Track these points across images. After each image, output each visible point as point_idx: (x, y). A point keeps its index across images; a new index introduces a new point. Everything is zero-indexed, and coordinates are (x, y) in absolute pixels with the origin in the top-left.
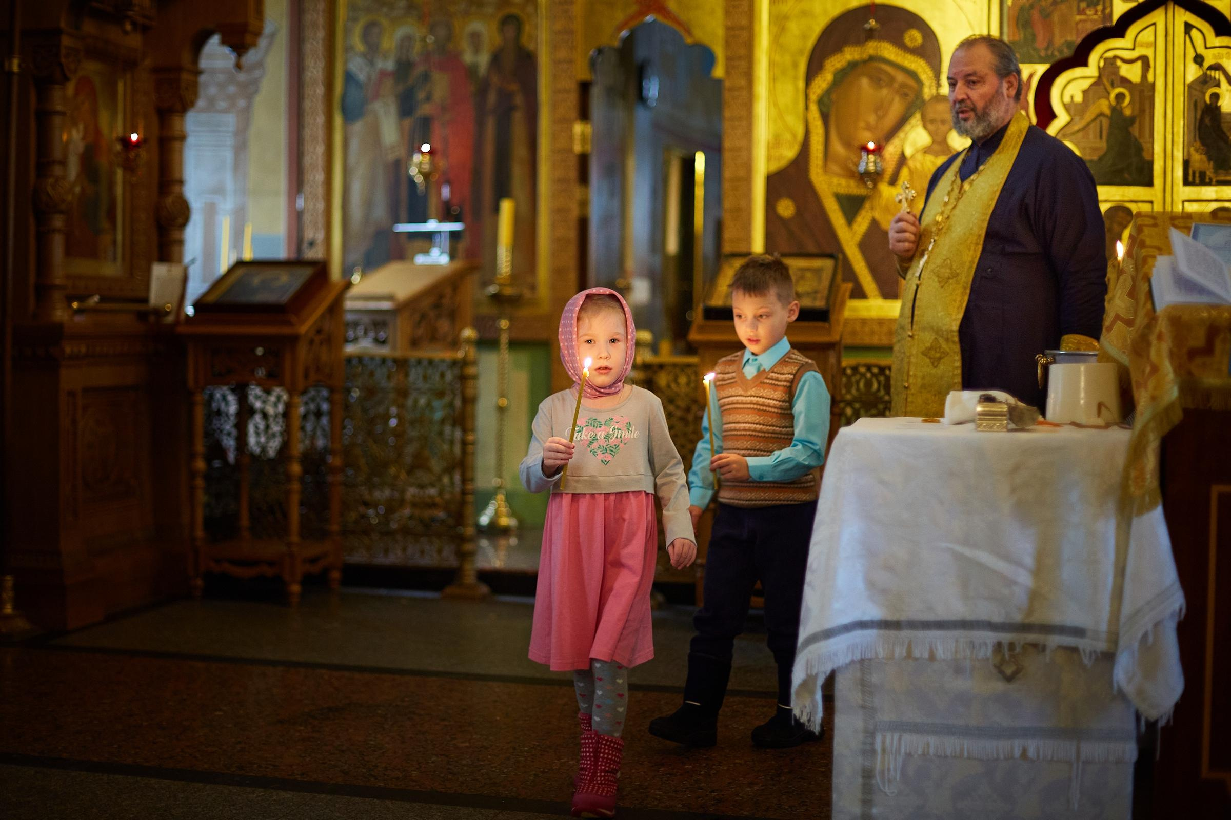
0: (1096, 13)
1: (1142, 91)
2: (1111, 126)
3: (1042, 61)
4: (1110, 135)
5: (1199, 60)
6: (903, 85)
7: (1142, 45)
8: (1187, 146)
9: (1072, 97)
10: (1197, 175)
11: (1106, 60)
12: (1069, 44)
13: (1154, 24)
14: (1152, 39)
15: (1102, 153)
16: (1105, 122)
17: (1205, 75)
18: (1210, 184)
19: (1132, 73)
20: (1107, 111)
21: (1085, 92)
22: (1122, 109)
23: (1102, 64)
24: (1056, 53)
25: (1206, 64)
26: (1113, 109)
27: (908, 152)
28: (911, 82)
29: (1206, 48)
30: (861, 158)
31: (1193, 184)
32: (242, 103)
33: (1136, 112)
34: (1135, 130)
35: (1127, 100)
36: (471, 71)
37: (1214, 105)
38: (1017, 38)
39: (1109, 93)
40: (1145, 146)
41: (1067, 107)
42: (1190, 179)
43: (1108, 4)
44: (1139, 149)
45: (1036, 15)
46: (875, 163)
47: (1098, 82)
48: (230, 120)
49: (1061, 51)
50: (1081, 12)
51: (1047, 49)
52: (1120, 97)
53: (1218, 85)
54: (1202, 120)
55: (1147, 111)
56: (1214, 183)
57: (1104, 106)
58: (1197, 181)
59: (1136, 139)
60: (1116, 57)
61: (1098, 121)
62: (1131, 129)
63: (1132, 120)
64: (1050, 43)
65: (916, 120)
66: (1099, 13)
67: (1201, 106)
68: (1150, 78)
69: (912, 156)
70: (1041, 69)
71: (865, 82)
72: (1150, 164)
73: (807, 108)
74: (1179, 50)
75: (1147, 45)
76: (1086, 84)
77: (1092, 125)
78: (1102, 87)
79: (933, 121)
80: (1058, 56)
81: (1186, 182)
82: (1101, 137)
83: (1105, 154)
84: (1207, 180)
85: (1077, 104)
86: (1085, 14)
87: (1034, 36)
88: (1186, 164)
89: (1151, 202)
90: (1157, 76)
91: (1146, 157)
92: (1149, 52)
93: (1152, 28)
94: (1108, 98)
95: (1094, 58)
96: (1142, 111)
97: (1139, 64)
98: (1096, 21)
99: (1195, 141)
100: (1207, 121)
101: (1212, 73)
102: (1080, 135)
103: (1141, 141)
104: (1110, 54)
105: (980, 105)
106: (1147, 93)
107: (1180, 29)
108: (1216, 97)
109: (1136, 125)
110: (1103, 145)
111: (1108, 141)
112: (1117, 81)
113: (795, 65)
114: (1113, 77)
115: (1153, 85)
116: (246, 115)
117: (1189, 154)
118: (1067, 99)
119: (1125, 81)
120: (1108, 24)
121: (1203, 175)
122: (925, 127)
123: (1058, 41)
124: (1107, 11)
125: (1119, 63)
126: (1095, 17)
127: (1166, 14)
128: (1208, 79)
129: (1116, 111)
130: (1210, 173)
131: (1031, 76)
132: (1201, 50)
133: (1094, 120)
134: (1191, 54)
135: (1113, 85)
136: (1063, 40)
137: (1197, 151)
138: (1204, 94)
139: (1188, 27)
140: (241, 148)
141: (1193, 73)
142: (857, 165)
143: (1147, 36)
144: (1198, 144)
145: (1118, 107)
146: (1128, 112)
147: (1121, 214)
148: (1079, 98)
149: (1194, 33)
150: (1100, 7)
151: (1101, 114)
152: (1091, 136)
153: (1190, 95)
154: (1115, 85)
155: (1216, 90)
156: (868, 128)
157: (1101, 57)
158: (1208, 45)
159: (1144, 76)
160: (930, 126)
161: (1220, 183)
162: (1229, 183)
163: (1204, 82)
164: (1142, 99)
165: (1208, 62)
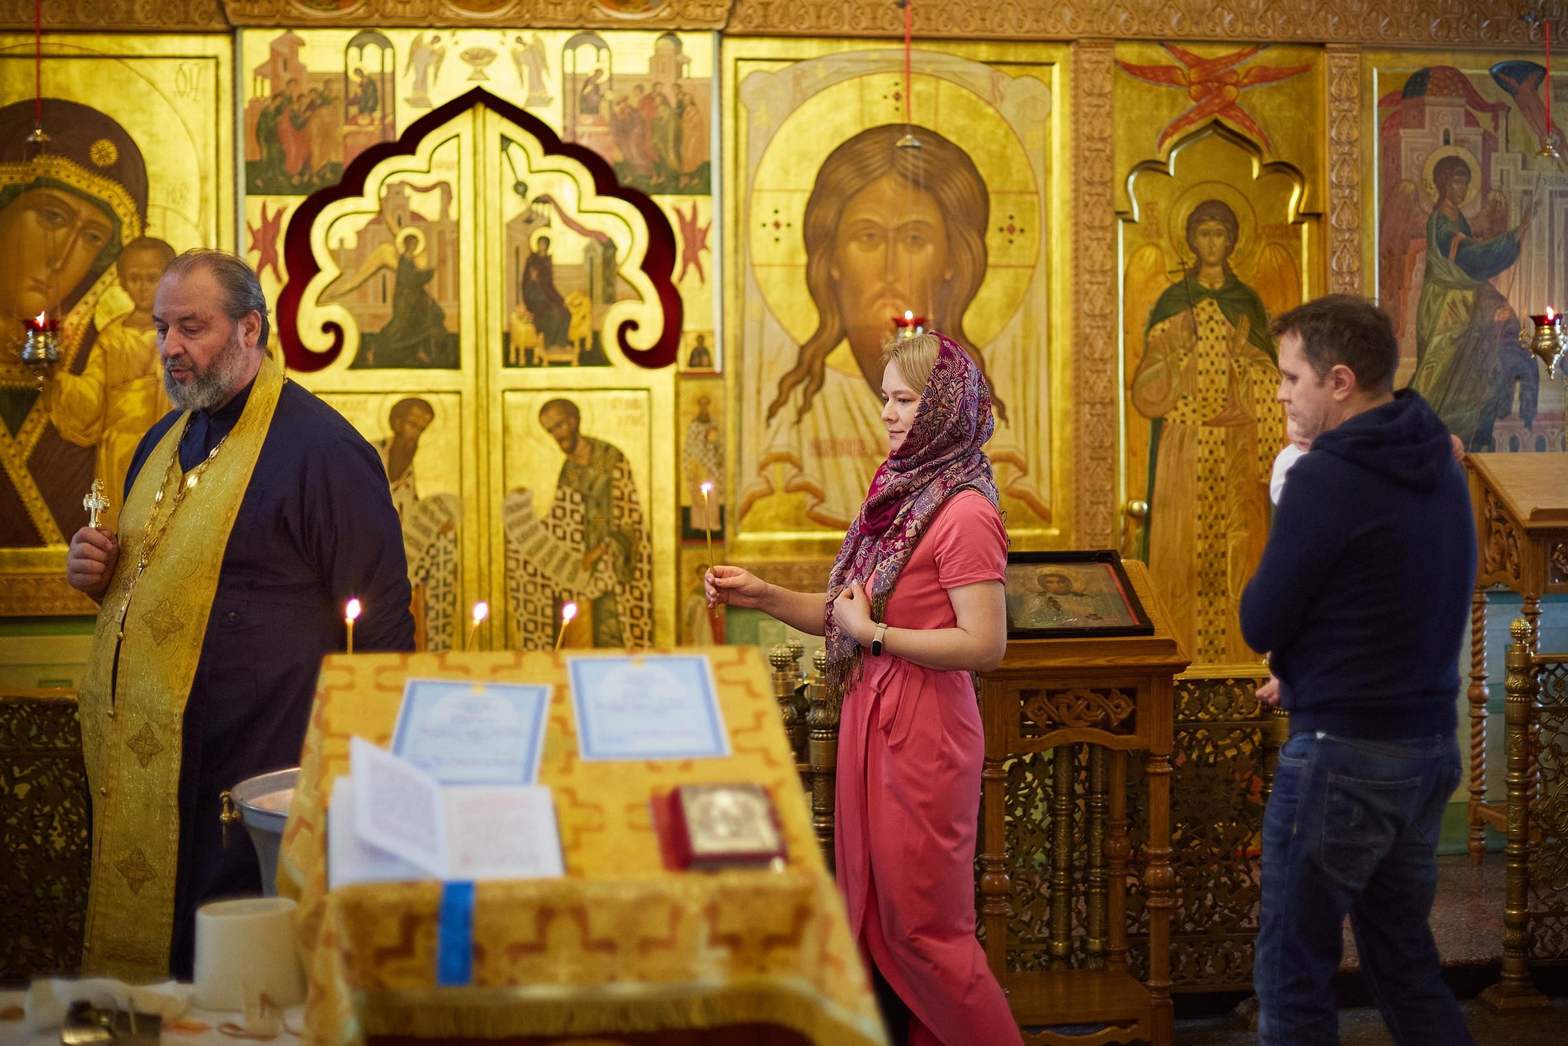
0: (372, 123)
1: (441, 233)
2: (398, 283)
4: (397, 296)
5: (521, 189)
7: (440, 166)
8: (508, 310)
9: (342, 241)
10: (522, 353)
12: (334, 167)
13: (458, 136)
14: (455, 158)
15: (385, 322)
17: (530, 210)
18: (540, 365)
19: (428, 206)
20: (393, 262)
21: (360, 234)
22: (413, 258)
23: (384, 192)
24: (316, 180)
25: (532, 194)
26: (402, 259)
27: (100, 323)
28: (102, 219)
29: (531, 172)
31: (516, 365)
33: (434, 262)
34: (433, 289)
35: (421, 246)
37: (542, 254)
38: (258, 158)
39: (395, 236)
40: (449, 311)
41: (334, 255)
42: (512, 359)
43: (389, 110)
44: (440, 316)
45: (285, 124)
46: (47, 347)
50: (350, 120)
51: (301, 174)
52: (410, 240)
53: (548, 225)
54: (527, 274)
55: (450, 263)
56: (545, 363)
57: (389, 254)
58: (522, 361)
59: (434, 303)
60: (403, 183)
61: (378, 279)
62: (427, 287)
63: (428, 275)
64: (307, 164)
65: (110, 276)
66: (377, 122)
68: (453, 214)
69: (105, 329)
70: (294, 203)
71: (31, 217)
72: (456, 339)
74: (493, 175)
75: (447, 166)
76: (362, 221)
77: (371, 282)
78: (384, 226)
79: (135, 278)
80: (318, 184)
81: (507, 364)
82: (384, 299)
83: (390, 324)
84: (536, 361)
85: (349, 251)
86: (356, 124)
87: (283, 156)
88: (507, 338)
89: (459, 393)
90: (463, 210)
91: (450, 327)
92: (450, 177)
93: (455, 141)
95: (372, 183)
96: (442, 261)
97: (437, 193)
98: (372, 134)
99: (517, 303)
100: (534, 275)
101: (540, 208)
102: (355, 295)
103: (442, 304)
104: (394, 179)
105: (203, 362)
106: (449, 236)
107: (494, 143)
108: (545, 241)
109: (435, 281)
110: (387, 310)
111: (395, 306)
112: (406, 219)
114: (399, 212)
115: (457, 225)
117: (510, 324)
118: (334, 244)
119: (416, 218)
120: (390, 139)
121: (529, 353)
122: (125, 287)
123: (318, 162)
124: (389, 120)
125: (408, 191)
126: (371, 129)
127: (474, 121)
128: (534, 217)
129: (405, 262)
130: (539, 351)
131: (279, 214)
132: (524, 175)
134: (510, 181)
136: (324, 163)
137: (521, 317)
138: (529, 237)
139: (505, 141)
141: (514, 207)
142: (21, 348)
143: (447, 153)
144: (522, 308)
145: (408, 255)
146: (422, 263)
147: (416, 411)
148: (351, 243)
149: (513, 148)
150: (377, 114)
151: (384, 266)
152: (371, 299)
153: (510, 238)
154: (403, 222)
155: (544, 232)
156: (38, 287)
157: (382, 183)
158: (534, 168)
159: (445, 211)
160: (130, 284)
161: (553, 364)
162: (567, 364)
163: (529, 221)
164: (442, 243)
165: (534, 192)
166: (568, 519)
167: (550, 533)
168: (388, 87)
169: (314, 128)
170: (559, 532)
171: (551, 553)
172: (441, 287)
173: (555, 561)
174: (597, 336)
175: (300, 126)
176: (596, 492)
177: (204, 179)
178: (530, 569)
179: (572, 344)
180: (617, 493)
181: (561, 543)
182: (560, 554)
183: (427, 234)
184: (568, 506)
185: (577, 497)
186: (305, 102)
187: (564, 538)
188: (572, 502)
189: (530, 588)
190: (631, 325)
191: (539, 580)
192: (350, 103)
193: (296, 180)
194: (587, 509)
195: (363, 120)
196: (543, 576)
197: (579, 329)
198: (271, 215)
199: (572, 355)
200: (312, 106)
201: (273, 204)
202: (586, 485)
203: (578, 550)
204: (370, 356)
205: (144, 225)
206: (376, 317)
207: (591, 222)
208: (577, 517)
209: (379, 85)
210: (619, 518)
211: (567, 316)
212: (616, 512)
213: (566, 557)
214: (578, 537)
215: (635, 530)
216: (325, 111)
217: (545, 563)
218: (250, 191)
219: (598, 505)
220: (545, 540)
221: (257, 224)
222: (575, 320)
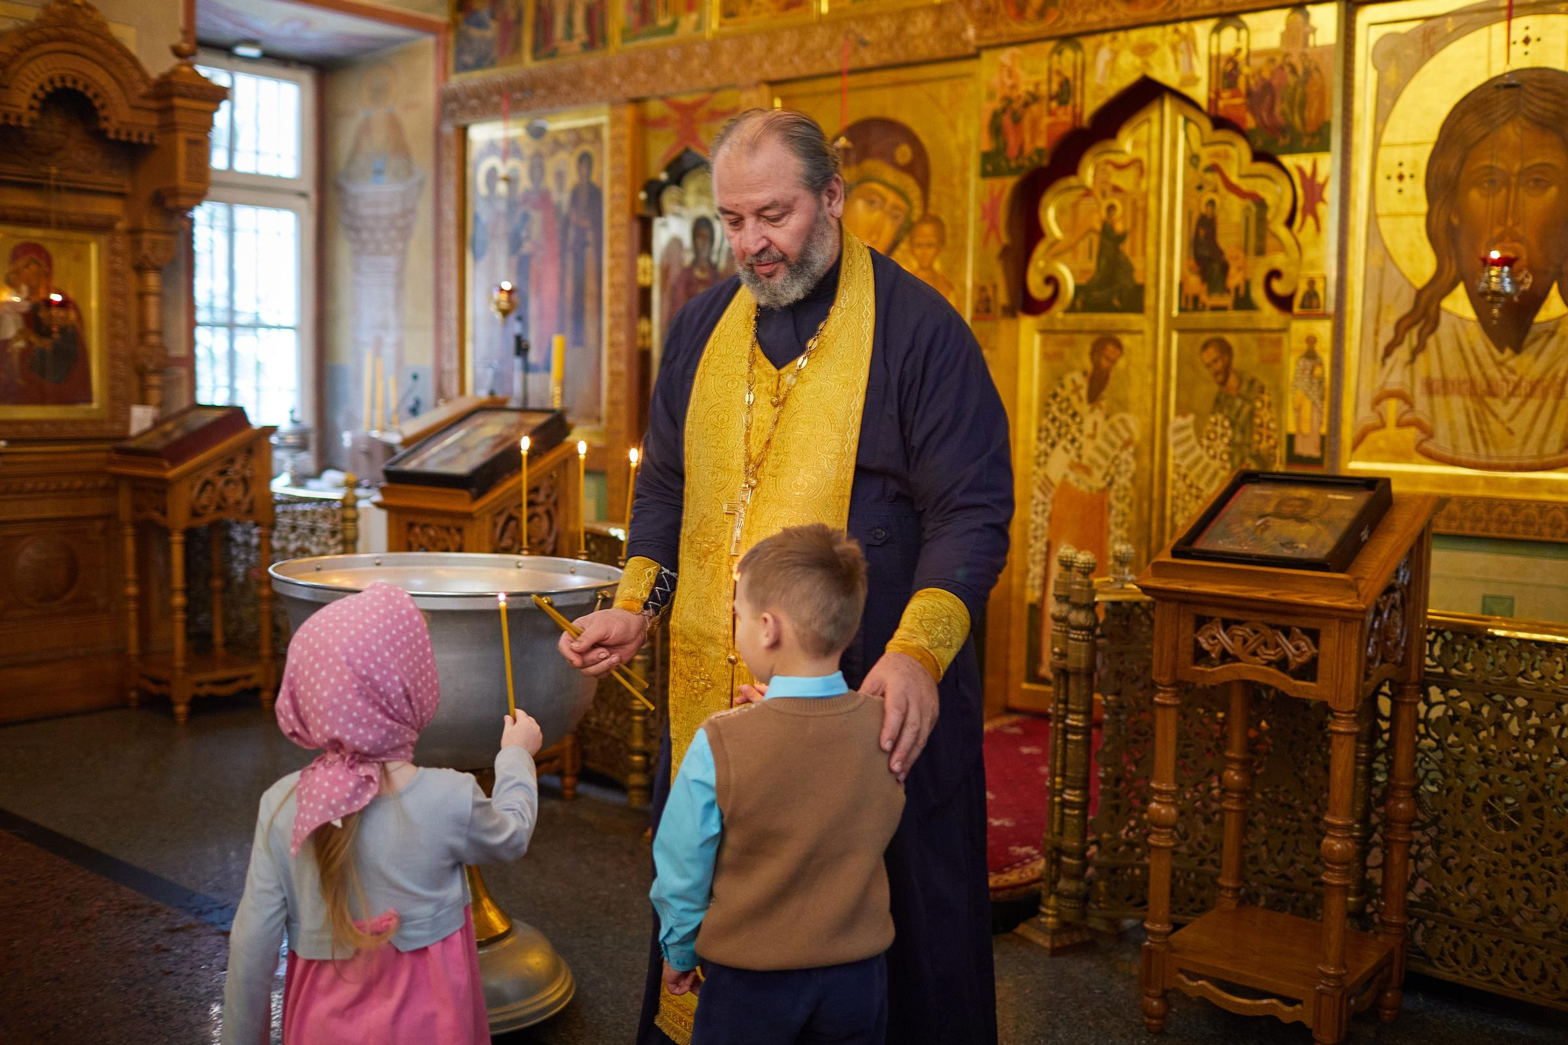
0: (1065, 114)
1: (1135, 201)
5: (1194, 161)
8: (1182, 264)
12: (1039, 152)
13: (1147, 120)
14: (1146, 138)
16: (1096, 239)
17: (1201, 178)
19: (1126, 180)
20: (1098, 226)
21: (1075, 206)
25: (1203, 165)
28: (901, 203)
29: (1203, 145)
31: (1187, 311)
32: (400, 246)
33: (1129, 226)
34: (1126, 248)
36: (557, 209)
42: (1184, 304)
44: (1130, 270)
45: (1007, 120)
48: (391, 261)
52: (1111, 208)
54: (1197, 234)
55: (1140, 227)
58: (1190, 306)
61: (1087, 241)
63: (1121, 238)
67: (1196, 216)
68: (1143, 187)
75: (1142, 146)
77: (1081, 242)
78: (1092, 199)
79: (920, 245)
81: (1180, 310)
82: (1090, 257)
87: (1006, 144)
88: (1183, 288)
89: (1142, 333)
90: (1152, 180)
92: (1144, 155)
93: (1146, 125)
94: (1098, 212)
95: (1083, 163)
96: (1134, 225)
97: (1133, 169)
101: (1209, 177)
104: (1100, 159)
106: (1140, 204)
107: (1177, 125)
112: (1109, 191)
114: (1106, 187)
115: (1147, 194)
116: (403, 255)
117: (1185, 276)
121: (1196, 299)
123: (1028, 148)
125: (1110, 168)
127: (1162, 110)
128: (1204, 184)
130: (1204, 298)
131: (1002, 190)
132: (1197, 149)
134: (1188, 154)
139: (1185, 121)
140: (400, 286)
146: (1119, 227)
149: (1191, 127)
150: (1070, 107)
151: (1092, 230)
152: (1080, 257)
153: (1185, 203)
154: (1107, 194)
157: (1091, 163)
158: (1205, 142)
159: (1138, 184)
161: (1215, 309)
162: (1223, 309)
163: (1200, 188)
164: (1135, 210)
165: (1205, 161)
166: (1218, 441)
167: (1204, 452)
168: (1079, 83)
169: (1026, 122)
170: (1211, 452)
171: (1204, 470)
173: (1207, 476)
174: (1247, 284)
175: (1017, 120)
176: (1241, 420)
178: (1188, 482)
179: (1228, 291)
180: (1258, 421)
181: (1212, 462)
182: (1210, 471)
183: (1123, 202)
184: (1219, 430)
185: (1227, 423)
186: (1021, 102)
187: (1214, 457)
188: (1223, 426)
189: (1187, 498)
190: (1275, 274)
191: (1194, 491)
192: (1051, 98)
193: (1013, 164)
194: (1234, 433)
195: (1060, 112)
196: (1197, 488)
197: (1235, 279)
198: (997, 192)
199: (1228, 300)
200: (1026, 105)
201: (998, 184)
202: (1234, 412)
203: (1224, 468)
204: (1079, 304)
206: (1084, 272)
207: (1245, 185)
208: (1226, 440)
209: (1071, 83)
210: (1260, 442)
211: (1225, 268)
212: (1257, 437)
213: (1215, 474)
214: (1225, 457)
215: (1270, 455)
216: (1034, 108)
217: (1199, 477)
219: (1243, 431)
220: (1200, 458)
222: (1233, 270)
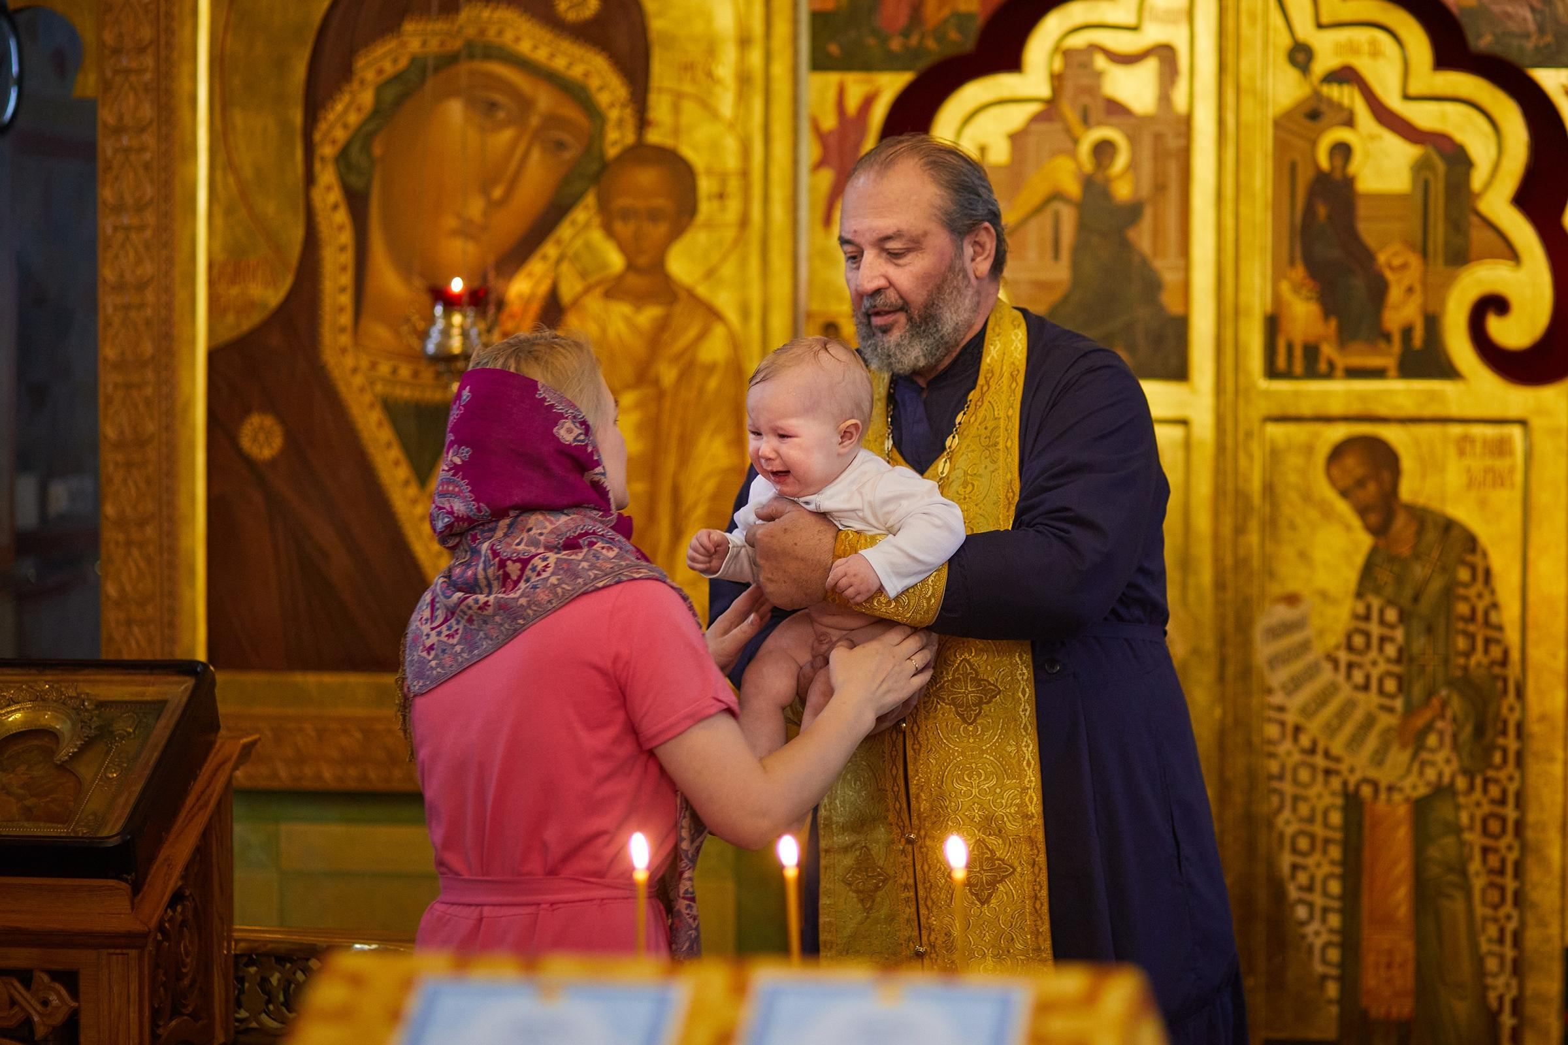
1: (1158, 137)
2: (1082, 227)
3: (891, 63)
4: (1078, 250)
5: (1301, 57)
6: (552, 121)
7: (1155, 19)
8: (1274, 274)
9: (983, 151)
10: (1298, 353)
11: (1067, 54)
14: (1185, 3)
16: (1068, 217)
17: (1317, 94)
18: (1329, 375)
19: (1136, 88)
20: (1073, 188)
21: (1016, 139)
22: (1108, 181)
23: (1058, 65)
24: (931, 44)
25: (1319, 68)
26: (1088, 183)
27: (568, 291)
28: (571, 112)
29: (1320, 26)
30: (432, 320)
31: (1288, 375)
34: (1142, 238)
35: (1121, 161)
37: (1338, 175)
39: (1076, 141)
40: (1170, 277)
42: (1281, 362)
44: (1152, 286)
46: (465, 334)
47: (1050, 110)
49: (940, 37)
52: (1104, 150)
53: (1349, 122)
54: (1309, 211)
55: (1173, 193)
56: (1339, 372)
58: (1298, 367)
59: (1145, 263)
60: (1094, 48)
61: (1046, 218)
62: (1132, 234)
63: (1133, 212)
65: (583, 213)
67: (1304, 177)
68: (1180, 101)
69: (576, 302)
70: (891, 84)
71: (455, 110)
72: (1181, 326)
73: (310, 179)
74: (1251, 33)
75: (1170, 18)
76: (1018, 116)
77: (1033, 224)
78: (1057, 126)
79: (626, 215)
81: (1272, 373)
82: (1056, 254)
83: (1066, 299)
84: (1323, 367)
88: (1273, 324)
89: (1184, 422)
90: (1198, 94)
91: (1171, 302)
92: (1177, 37)
94: (1073, 154)
95: (1038, 47)
97: (1150, 67)
99: (1292, 263)
100: (1322, 211)
101: (1334, 92)
103: (1158, 264)
104: (1079, 41)
106: (1173, 143)
108: (1343, 151)
109: (1146, 222)
110: (1061, 272)
111: (1075, 266)
112: (1097, 113)
113: (281, 64)
114: (1086, 100)
115: (1187, 122)
117: (1277, 298)
119: (1115, 109)
121: (1311, 352)
122: (609, 231)
125: (1100, 62)
128: (1324, 108)
130: (1328, 350)
131: (868, 103)
132: (1306, 31)
133: (1038, 210)
134: (1284, 41)
135: (1086, 121)
136: (946, 12)
137: (1296, 289)
138: (1314, 143)
141: (1288, 89)
142: (424, 336)
144: (1299, 273)
146: (1123, 191)
148: (999, 154)
151: (1056, 196)
152: (1032, 254)
153: (1281, 146)
154: (1092, 120)
155: (1342, 134)
156: (466, 231)
157: (1056, 48)
158: (1325, 19)
159: (1165, 98)
160: (619, 226)
161: (1354, 373)
162: (1378, 373)
163: (1314, 115)
164: (1160, 155)
165: (1324, 62)
166: (1373, 654)
167: (1341, 677)
170: (1358, 677)
171: (1343, 715)
172: (1157, 233)
173: (1348, 729)
174: (1433, 323)
176: (1425, 607)
177: (744, 42)
178: (1305, 741)
179: (1387, 337)
180: (1463, 608)
181: (1360, 696)
182: (1358, 715)
183: (1133, 140)
184: (1375, 629)
185: (1391, 615)
187: (1366, 687)
188: (1382, 622)
189: (1304, 775)
190: (1495, 304)
191: (1320, 761)
194: (1408, 636)
196: (1327, 754)
197: (1401, 311)
198: (853, 103)
199: (1388, 361)
201: (856, 86)
202: (1408, 592)
203: (1390, 710)
205: (643, 122)
206: (1041, 285)
207: (1424, 116)
208: (1391, 650)
210: (1468, 654)
211: (1379, 290)
212: (1461, 643)
213: (1369, 722)
214: (1391, 685)
215: (1496, 678)
217: (1331, 730)
218: (820, 63)
219: (1430, 630)
220: (1330, 691)
221: (829, 122)
222: (1395, 293)
